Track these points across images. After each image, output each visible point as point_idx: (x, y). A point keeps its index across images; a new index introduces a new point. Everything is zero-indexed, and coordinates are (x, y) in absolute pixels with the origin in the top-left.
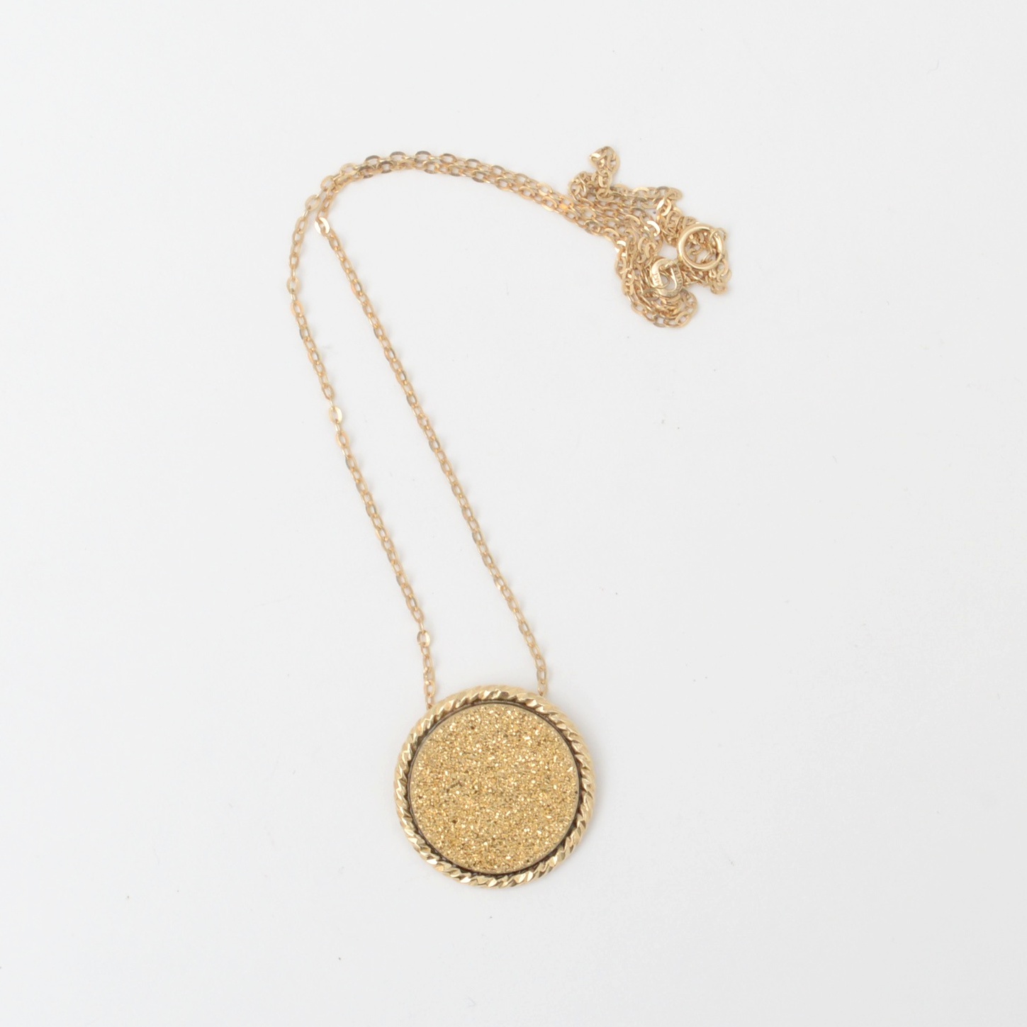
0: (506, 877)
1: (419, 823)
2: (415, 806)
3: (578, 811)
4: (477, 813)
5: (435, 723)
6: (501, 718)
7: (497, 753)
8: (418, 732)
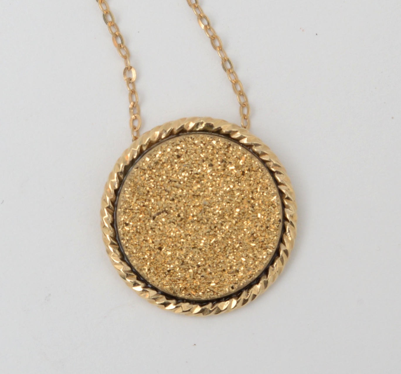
0: (210, 304)
1: (125, 249)
2: (122, 233)
3: (281, 241)
4: (182, 240)
5: (141, 153)
6: (206, 148)
7: (203, 182)
8: (125, 162)
